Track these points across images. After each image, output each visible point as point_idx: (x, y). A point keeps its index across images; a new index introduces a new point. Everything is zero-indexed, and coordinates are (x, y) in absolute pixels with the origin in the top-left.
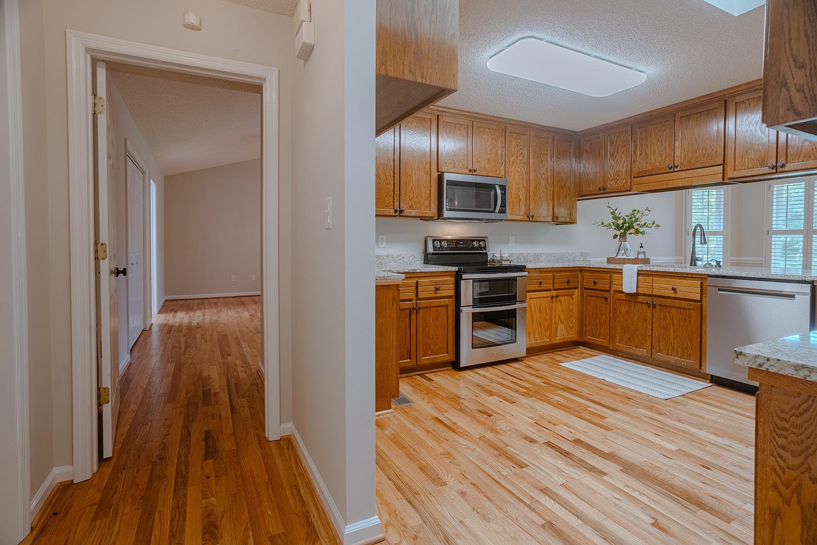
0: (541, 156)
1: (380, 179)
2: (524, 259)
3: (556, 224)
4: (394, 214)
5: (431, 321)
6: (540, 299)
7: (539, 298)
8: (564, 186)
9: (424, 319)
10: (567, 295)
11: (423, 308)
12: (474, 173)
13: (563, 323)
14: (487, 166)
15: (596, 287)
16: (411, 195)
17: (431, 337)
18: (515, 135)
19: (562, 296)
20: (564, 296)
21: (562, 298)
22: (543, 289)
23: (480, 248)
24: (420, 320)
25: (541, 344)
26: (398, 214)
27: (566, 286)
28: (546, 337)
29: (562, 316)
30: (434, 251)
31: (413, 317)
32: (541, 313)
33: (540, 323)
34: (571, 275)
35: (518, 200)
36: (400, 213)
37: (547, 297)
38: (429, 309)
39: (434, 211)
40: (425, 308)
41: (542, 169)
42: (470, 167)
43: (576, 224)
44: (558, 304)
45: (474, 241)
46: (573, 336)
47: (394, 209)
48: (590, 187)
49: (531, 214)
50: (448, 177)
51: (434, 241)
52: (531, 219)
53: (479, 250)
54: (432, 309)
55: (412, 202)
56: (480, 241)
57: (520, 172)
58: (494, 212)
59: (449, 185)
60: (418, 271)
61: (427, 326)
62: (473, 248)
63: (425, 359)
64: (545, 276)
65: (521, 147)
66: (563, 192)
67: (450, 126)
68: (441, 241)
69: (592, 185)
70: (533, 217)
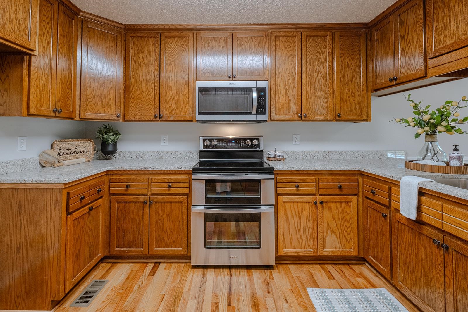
4: (154, 119)
5: (165, 215)
6: (299, 204)
7: (297, 202)
8: (350, 82)
9: (157, 212)
10: (340, 202)
11: (156, 202)
12: (233, 79)
13: (335, 233)
14: (248, 71)
15: (374, 198)
16: (171, 103)
17: (165, 231)
18: (283, 39)
19: (333, 202)
20: (336, 202)
21: (333, 205)
22: (301, 193)
23: (252, 145)
24: (153, 214)
25: (300, 254)
26: (158, 119)
27: (337, 191)
28: (309, 246)
29: (333, 225)
30: (203, 149)
31: (146, 209)
32: (300, 218)
33: (299, 230)
34: (345, 180)
35: (287, 101)
36: (159, 118)
37: (309, 202)
38: (163, 204)
40: (159, 202)
41: (318, 68)
42: (230, 74)
43: (370, 120)
44: (326, 212)
45: (247, 139)
46: (352, 250)
48: (382, 79)
49: (303, 114)
51: (204, 140)
52: (303, 118)
53: (252, 148)
54: (166, 204)
55: (171, 109)
56: (252, 140)
58: (251, 113)
59: (201, 92)
60: (150, 169)
61: (160, 220)
63: (158, 250)
64: (304, 179)
65: (289, 49)
66: (349, 88)
67: (208, 40)
68: (211, 140)
69: (383, 78)
70: (305, 117)
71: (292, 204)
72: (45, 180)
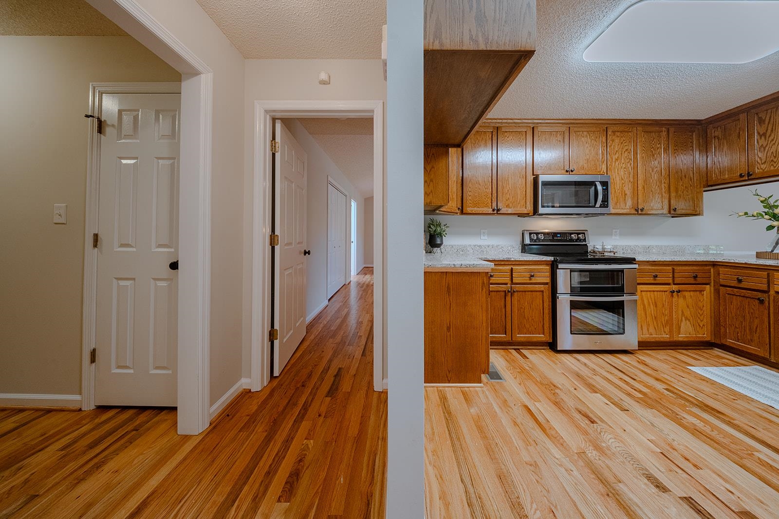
0: (652, 150)
1: (480, 185)
2: (631, 251)
3: (672, 217)
4: (492, 213)
5: (526, 304)
6: (655, 293)
7: (654, 291)
8: (683, 177)
9: (519, 301)
10: (693, 291)
11: (517, 291)
12: (571, 173)
13: (689, 320)
14: (586, 166)
15: (741, 285)
16: (508, 196)
17: (527, 318)
18: (618, 134)
19: (687, 291)
20: (690, 291)
21: (687, 294)
22: (658, 282)
23: (578, 240)
24: (515, 302)
25: (657, 340)
26: (495, 212)
27: (692, 281)
28: (665, 332)
29: (687, 313)
30: (531, 242)
31: (508, 298)
32: (656, 306)
33: (655, 318)
34: (699, 270)
35: (623, 195)
36: (497, 211)
37: (665, 291)
38: (524, 293)
39: (530, 208)
40: (520, 291)
41: (653, 163)
42: (567, 168)
43: (703, 215)
44: (681, 300)
45: (573, 233)
46: (705, 335)
47: (492, 208)
48: (724, 175)
49: (640, 207)
50: (543, 178)
51: (530, 234)
52: (640, 212)
53: (578, 242)
54: (527, 293)
55: (508, 202)
56: (578, 234)
57: (625, 168)
58: (594, 207)
59: (544, 185)
60: (513, 259)
61: (521, 308)
62: (572, 240)
63: (521, 337)
64: (661, 269)
65: (625, 144)
66: (683, 183)
67: (545, 134)
68: (537, 234)
69: (727, 173)
70: (642, 210)
71: (648, 293)
72: (474, 264)
